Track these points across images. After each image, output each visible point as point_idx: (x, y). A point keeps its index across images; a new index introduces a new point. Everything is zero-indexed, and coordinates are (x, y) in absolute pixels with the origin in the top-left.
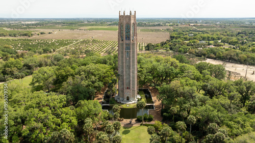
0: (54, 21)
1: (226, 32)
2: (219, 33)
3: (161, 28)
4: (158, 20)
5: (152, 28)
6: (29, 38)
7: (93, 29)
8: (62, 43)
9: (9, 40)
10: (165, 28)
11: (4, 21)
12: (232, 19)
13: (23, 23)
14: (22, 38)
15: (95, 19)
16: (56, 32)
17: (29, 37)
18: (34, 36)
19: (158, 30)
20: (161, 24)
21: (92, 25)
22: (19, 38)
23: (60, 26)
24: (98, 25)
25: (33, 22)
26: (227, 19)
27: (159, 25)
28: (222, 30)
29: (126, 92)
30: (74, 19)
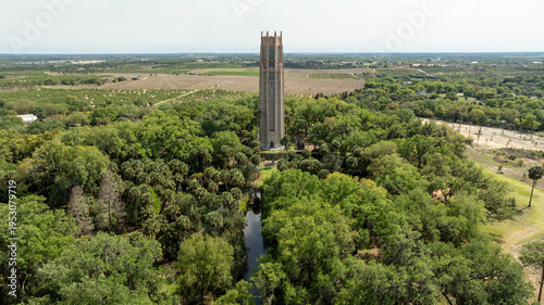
0: (135, 59)
1: (482, 79)
2: (465, 80)
3: (351, 72)
4: (349, 57)
5: (334, 71)
6: (99, 88)
7: (215, 73)
8: (161, 95)
9: (64, 91)
10: (359, 71)
11: (37, 60)
12: (509, 54)
13: (74, 62)
14: (85, 86)
15: (218, 55)
16: (145, 78)
17: (99, 85)
18: (106, 85)
19: (346, 76)
20: (354, 63)
21: (214, 66)
22: (80, 87)
23: (150, 68)
24: (226, 66)
25: (94, 62)
26: (498, 54)
27: (349, 66)
28: (476, 75)
29: (270, 135)
30: (174, 56)
